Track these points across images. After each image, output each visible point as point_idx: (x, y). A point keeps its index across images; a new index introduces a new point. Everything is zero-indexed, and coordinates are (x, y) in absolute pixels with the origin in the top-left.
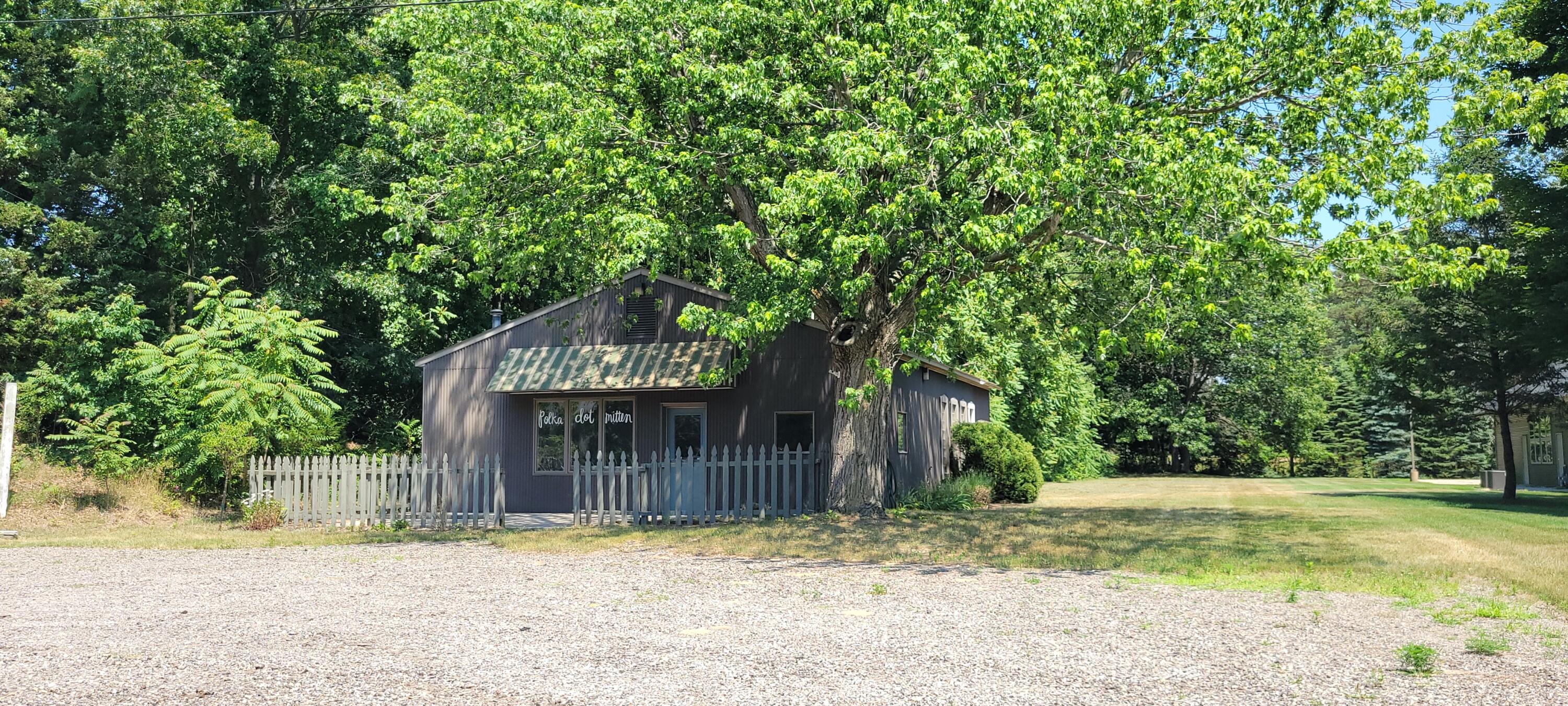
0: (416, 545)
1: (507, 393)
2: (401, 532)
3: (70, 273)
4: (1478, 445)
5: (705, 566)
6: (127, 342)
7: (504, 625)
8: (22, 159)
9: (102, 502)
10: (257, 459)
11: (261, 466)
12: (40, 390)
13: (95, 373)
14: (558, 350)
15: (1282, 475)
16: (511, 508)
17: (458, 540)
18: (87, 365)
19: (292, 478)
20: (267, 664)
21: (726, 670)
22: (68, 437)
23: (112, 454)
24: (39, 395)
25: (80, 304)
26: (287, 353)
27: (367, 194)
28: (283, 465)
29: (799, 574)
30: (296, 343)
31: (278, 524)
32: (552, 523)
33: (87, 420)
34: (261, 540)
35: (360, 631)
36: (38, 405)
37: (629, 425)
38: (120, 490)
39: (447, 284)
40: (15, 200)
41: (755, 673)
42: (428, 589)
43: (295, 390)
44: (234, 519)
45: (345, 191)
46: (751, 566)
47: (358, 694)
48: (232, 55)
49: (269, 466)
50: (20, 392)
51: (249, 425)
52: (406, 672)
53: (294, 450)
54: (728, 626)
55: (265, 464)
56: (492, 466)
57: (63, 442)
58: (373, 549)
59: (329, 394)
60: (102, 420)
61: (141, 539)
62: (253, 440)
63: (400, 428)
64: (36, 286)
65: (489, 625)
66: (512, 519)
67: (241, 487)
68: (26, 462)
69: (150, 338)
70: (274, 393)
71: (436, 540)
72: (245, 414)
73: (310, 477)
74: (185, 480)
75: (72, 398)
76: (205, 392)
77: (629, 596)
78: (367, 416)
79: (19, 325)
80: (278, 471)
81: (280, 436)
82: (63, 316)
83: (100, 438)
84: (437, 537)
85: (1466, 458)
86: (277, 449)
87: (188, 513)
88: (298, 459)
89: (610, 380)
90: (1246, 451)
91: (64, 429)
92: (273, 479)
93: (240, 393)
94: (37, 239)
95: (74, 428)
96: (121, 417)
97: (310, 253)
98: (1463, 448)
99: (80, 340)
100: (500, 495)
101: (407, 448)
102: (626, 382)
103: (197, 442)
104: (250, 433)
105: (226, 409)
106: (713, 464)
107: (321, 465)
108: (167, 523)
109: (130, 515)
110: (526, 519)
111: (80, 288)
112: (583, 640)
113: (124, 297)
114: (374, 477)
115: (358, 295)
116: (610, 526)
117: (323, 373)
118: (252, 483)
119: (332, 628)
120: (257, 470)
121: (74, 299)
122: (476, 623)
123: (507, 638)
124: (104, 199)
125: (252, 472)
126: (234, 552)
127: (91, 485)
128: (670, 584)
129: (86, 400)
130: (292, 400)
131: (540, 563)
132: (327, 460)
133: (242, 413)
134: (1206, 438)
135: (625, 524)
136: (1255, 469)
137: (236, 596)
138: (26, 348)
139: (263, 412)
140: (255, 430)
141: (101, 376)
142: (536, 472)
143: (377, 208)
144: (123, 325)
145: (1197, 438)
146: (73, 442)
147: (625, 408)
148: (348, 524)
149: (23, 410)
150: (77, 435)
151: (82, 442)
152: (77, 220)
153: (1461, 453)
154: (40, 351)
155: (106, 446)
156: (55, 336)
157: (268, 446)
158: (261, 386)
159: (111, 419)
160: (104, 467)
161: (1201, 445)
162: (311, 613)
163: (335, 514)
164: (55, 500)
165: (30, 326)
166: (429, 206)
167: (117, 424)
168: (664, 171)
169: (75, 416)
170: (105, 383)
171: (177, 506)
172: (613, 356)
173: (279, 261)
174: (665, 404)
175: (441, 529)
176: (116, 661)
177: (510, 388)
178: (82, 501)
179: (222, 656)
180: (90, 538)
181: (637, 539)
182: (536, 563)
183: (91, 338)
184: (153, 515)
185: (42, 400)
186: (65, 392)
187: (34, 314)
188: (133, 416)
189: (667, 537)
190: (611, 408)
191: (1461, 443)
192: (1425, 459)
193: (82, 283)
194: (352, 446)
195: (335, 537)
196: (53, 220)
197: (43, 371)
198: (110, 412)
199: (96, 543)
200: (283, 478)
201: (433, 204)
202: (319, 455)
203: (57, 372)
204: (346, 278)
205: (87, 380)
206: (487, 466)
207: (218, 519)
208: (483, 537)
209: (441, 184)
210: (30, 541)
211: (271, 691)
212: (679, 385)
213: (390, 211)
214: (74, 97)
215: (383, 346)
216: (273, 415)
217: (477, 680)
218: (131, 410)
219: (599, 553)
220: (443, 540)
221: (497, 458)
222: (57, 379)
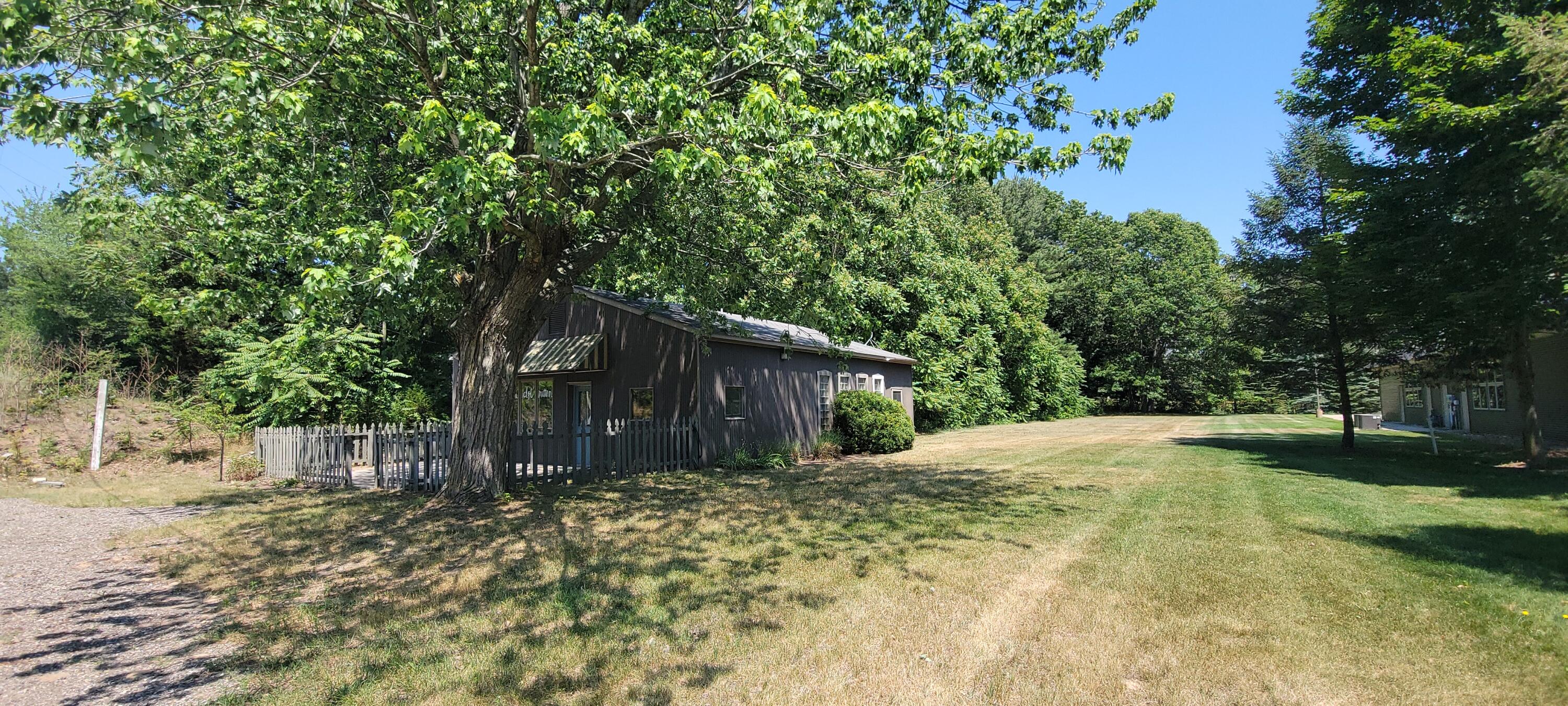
4: (1376, 391)
15: (1228, 412)
31: (254, 477)
37: (551, 399)
85: (1367, 399)
90: (1199, 397)
98: (1364, 393)
134: (1160, 390)
136: (1206, 410)
145: (1155, 391)
153: (1362, 397)
161: (1156, 395)
174: (570, 383)
191: (1362, 389)
192: (1333, 401)
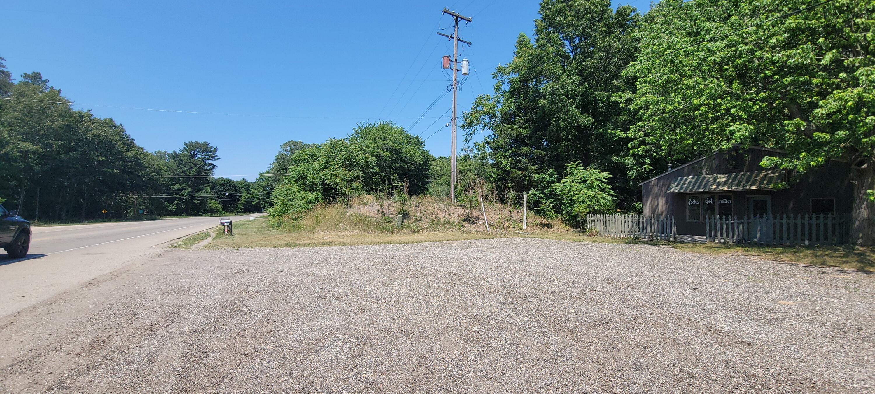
0: (643, 245)
1: (676, 193)
2: (637, 240)
3: (538, 164)
5: (780, 267)
6: (552, 182)
7: (685, 286)
8: (526, 136)
9: (549, 226)
10: (589, 215)
11: (591, 217)
12: (532, 196)
13: (545, 191)
14: (696, 177)
16: (679, 233)
17: (659, 245)
18: (543, 188)
19: (600, 221)
20: (597, 289)
21: (814, 329)
22: (539, 208)
23: (550, 213)
24: (532, 197)
25: (541, 172)
26: (597, 183)
27: (621, 131)
28: (597, 217)
29: (840, 276)
30: (600, 180)
31: (596, 235)
32: (696, 239)
33: (544, 204)
34: (592, 240)
35: (628, 280)
36: (532, 199)
37: (730, 204)
38: (553, 223)
39: (650, 157)
40: (525, 147)
41: (834, 334)
42: (651, 265)
43: (600, 195)
44: (583, 232)
45: (613, 131)
46: (807, 269)
47: (630, 308)
48: (578, 96)
49: (593, 217)
50: (527, 196)
51: (587, 205)
52: (648, 302)
53: (600, 212)
54: (806, 302)
55: (592, 216)
56: (671, 219)
57: (538, 210)
58: (628, 246)
59: (611, 195)
60: (547, 204)
61: (558, 237)
62: (588, 209)
63: (634, 205)
64: (531, 168)
65: (678, 284)
66: (679, 238)
67: (585, 222)
68: (530, 215)
69: (559, 181)
70: (594, 195)
71: (650, 244)
72: (585, 202)
73: (606, 221)
74: (569, 220)
75: (540, 198)
76: (574, 195)
77: (743, 279)
78: (623, 201)
79: (527, 179)
80: (596, 219)
81: (596, 208)
82: (537, 176)
83: (547, 209)
84: (651, 242)
86: (594, 212)
87: (571, 230)
88: (602, 215)
89: (721, 188)
91: (538, 206)
92: (594, 221)
93: (584, 195)
94: (530, 156)
95: (541, 206)
96: (552, 203)
97: (603, 152)
99: (541, 182)
100: (675, 229)
101: (637, 211)
102: (728, 188)
103: (572, 209)
104: (587, 207)
105: (579, 200)
106: (778, 221)
107: (608, 217)
108: (565, 232)
109: (555, 230)
110: (685, 237)
111: (540, 168)
112: (725, 298)
113: (552, 170)
114: (627, 222)
115: (618, 164)
116: (724, 243)
117: (610, 189)
118: (588, 222)
119: (618, 277)
120: (589, 218)
121: (539, 171)
122: (673, 283)
123: (688, 292)
124: (545, 143)
125: (588, 219)
126: (584, 243)
127: (545, 221)
128: (763, 274)
129: (543, 198)
130: (600, 197)
131: (695, 258)
132: (611, 215)
133: (584, 202)
135: (731, 243)
137: (586, 260)
138: (529, 185)
139: (591, 201)
140: (589, 206)
141: (547, 192)
142: (687, 220)
143: (625, 135)
144: (552, 177)
146: (540, 210)
147: (728, 198)
148: (619, 236)
149: (528, 201)
150: (542, 208)
151: (542, 210)
152: (539, 150)
154: (532, 186)
155: (549, 211)
156: (535, 181)
157: (592, 210)
158: (589, 193)
159: (550, 204)
160: (548, 216)
162: (610, 270)
163: (614, 232)
164: (537, 225)
165: (529, 179)
166: (644, 132)
167: (551, 205)
168: (750, 103)
169: (541, 203)
170: (548, 194)
171: (567, 228)
172: (722, 178)
173: (594, 155)
174: (748, 196)
175: (652, 240)
176: (552, 280)
177: (676, 191)
178: (544, 226)
179: (582, 283)
180: (546, 236)
181: (739, 251)
182: (693, 258)
183: (544, 181)
184: (561, 230)
185: (533, 198)
186: (538, 196)
187: (530, 176)
188: (555, 203)
189: (755, 251)
190: (721, 198)
193: (541, 166)
194: (619, 210)
195: (614, 240)
196: (533, 151)
197: (533, 191)
198: (549, 201)
199: (547, 238)
200: (597, 221)
201: (646, 131)
202: (608, 214)
203: (536, 191)
204: (615, 159)
205: (543, 193)
206: (669, 219)
207: (579, 232)
208: (669, 244)
209: (648, 123)
210: (532, 236)
211: (599, 301)
212: (756, 188)
213: (630, 135)
214: (538, 116)
215: (628, 179)
216: (594, 201)
217: (678, 311)
218: (554, 201)
219: (722, 255)
220: (653, 244)
221: (673, 217)
222: (535, 193)
